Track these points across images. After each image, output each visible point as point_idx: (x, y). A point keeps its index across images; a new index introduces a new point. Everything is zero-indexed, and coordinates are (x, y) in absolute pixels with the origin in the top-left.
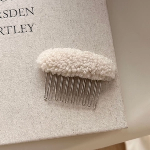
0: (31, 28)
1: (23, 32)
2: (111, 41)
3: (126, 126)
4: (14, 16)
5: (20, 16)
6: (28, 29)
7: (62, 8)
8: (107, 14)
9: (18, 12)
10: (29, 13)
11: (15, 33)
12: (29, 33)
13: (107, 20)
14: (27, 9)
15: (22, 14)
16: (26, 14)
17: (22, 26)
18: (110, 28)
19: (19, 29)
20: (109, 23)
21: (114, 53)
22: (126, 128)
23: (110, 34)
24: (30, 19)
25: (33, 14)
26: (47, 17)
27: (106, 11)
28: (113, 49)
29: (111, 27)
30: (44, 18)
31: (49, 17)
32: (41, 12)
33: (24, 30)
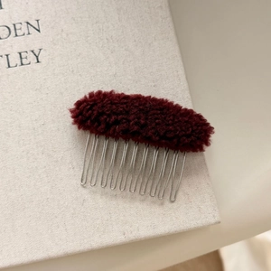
0: (37, 57)
1: (22, 64)
2: (181, 72)
3: (217, 219)
4: (5, 36)
5: (16, 35)
6: (32, 58)
7: (90, 17)
8: (171, 24)
9: (12, 28)
10: (32, 30)
11: (9, 67)
12: (34, 65)
13: (172, 34)
14: (28, 23)
15: (19, 32)
16: (26, 33)
17: (20, 54)
18: (177, 48)
19: (15, 59)
20: (175, 39)
21: (187, 92)
22: (216, 223)
23: (179, 58)
24: (34, 41)
25: (39, 31)
26: (64, 35)
27: (169, 19)
28: (186, 85)
29: (180, 47)
30: (59, 36)
31: (67, 35)
32: (52, 28)
33: (24, 61)
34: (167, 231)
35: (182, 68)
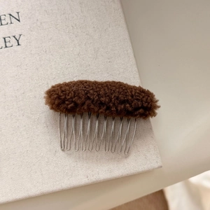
0: (18, 41)
1: (6, 47)
2: (130, 51)
3: (159, 164)
5: (2, 25)
6: (14, 42)
7: (58, 9)
8: (122, 15)
10: (13, 20)
12: (16, 48)
13: (122, 22)
14: (10, 15)
16: (9, 22)
17: (4, 38)
18: (127, 32)
19: (0, 43)
20: (125, 26)
22: (159, 167)
24: (15, 29)
25: (19, 21)
26: (39, 23)
27: (120, 10)
28: (134, 61)
29: (129, 32)
30: (35, 25)
31: (41, 23)
32: (30, 18)
33: (8, 44)
34: (121, 174)
35: (131, 47)
